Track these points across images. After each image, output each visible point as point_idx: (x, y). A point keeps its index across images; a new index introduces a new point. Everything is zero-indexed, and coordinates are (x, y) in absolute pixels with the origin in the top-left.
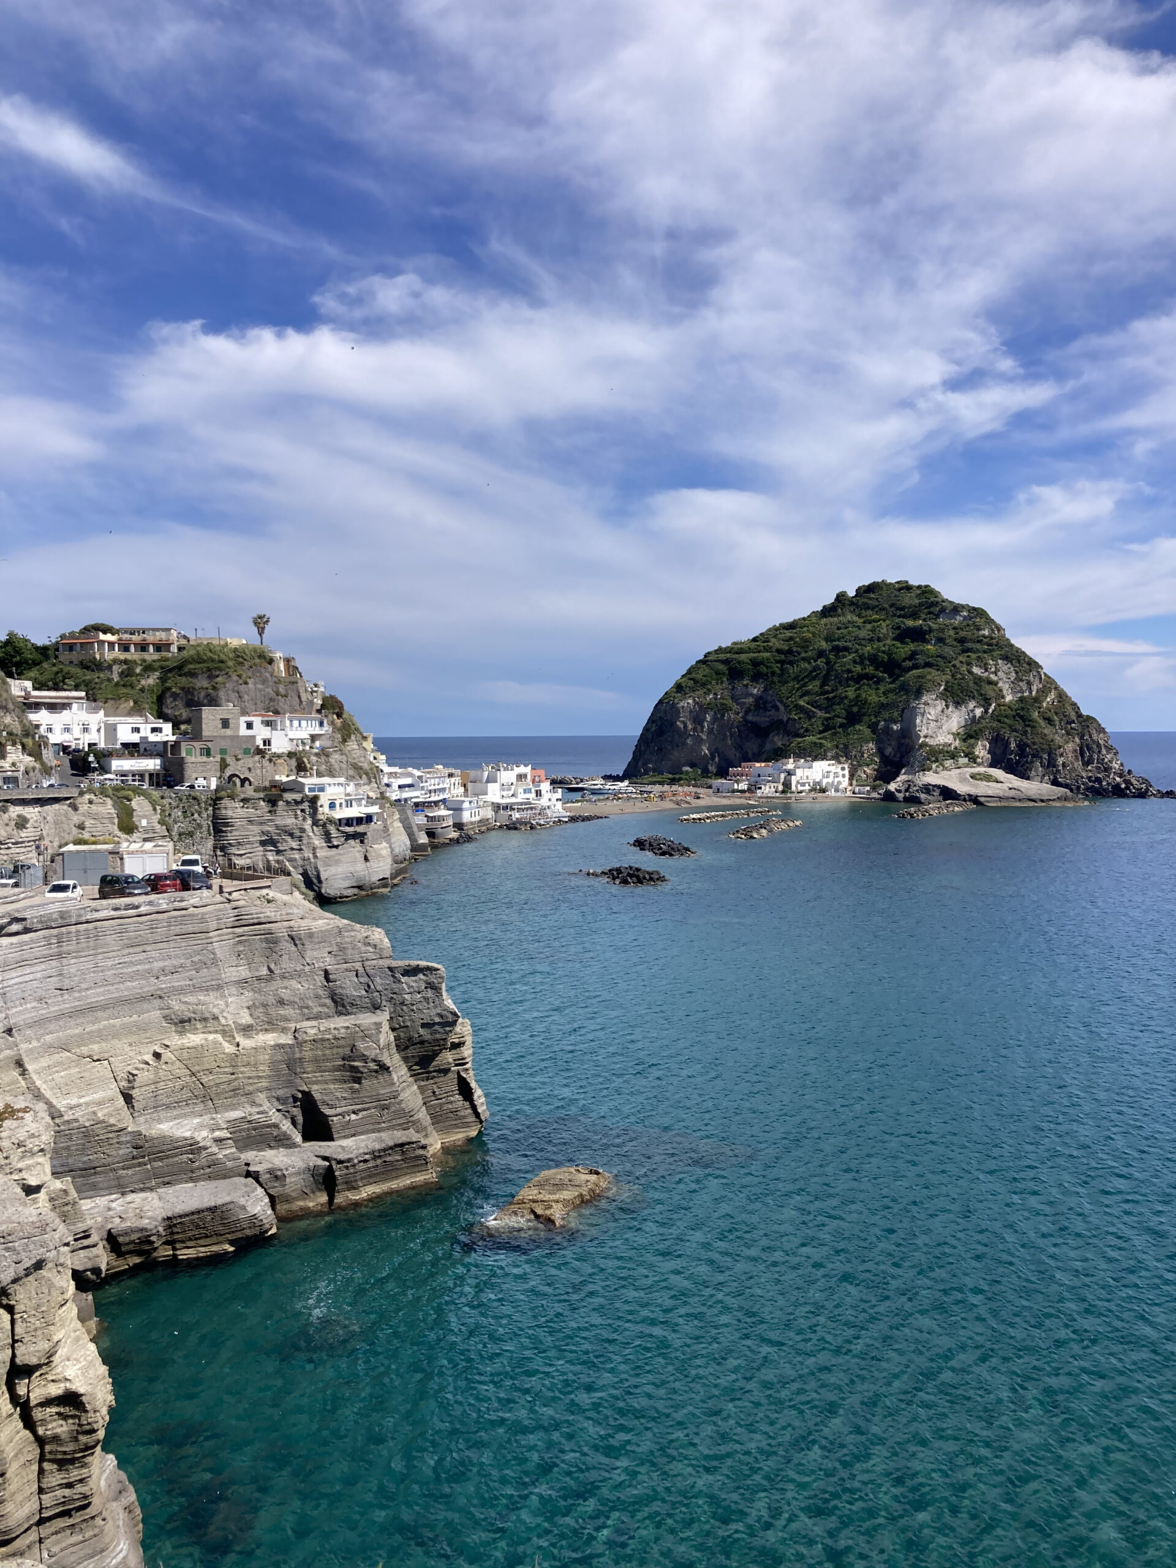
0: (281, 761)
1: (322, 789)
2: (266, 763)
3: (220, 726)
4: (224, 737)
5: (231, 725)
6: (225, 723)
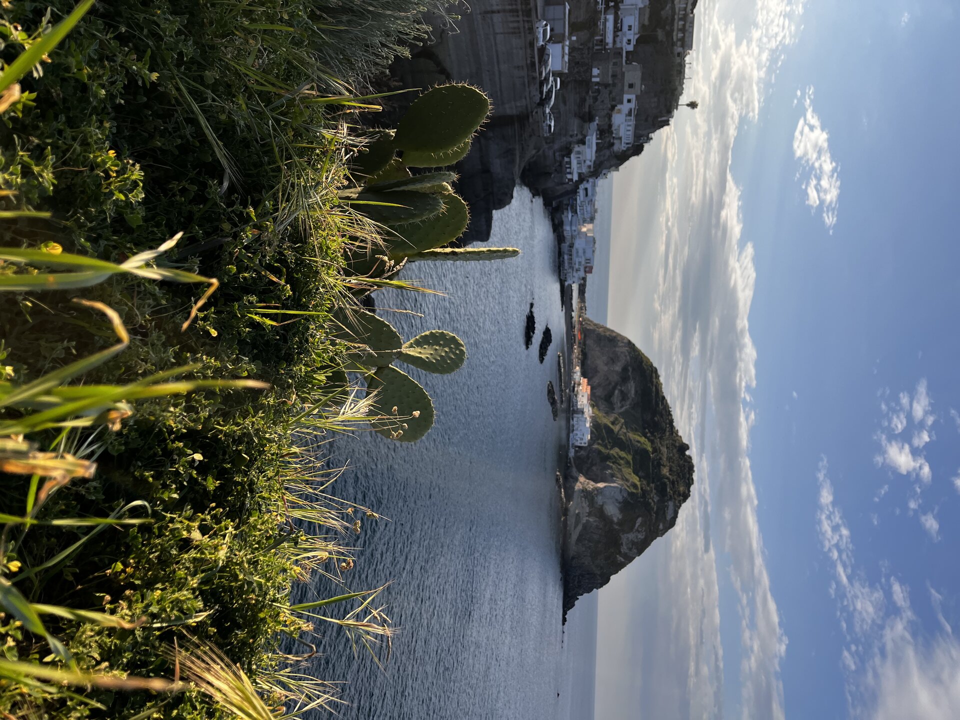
0: (607, 119)
1: (589, 147)
2: (606, 112)
3: (630, 82)
4: (623, 85)
5: (630, 89)
6: (631, 86)
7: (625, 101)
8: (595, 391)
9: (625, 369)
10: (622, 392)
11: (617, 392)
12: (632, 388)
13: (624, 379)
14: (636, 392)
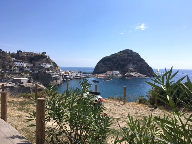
7: (42, 66)
8: (108, 70)
9: (104, 64)
10: (109, 65)
12: (108, 62)
13: (106, 64)
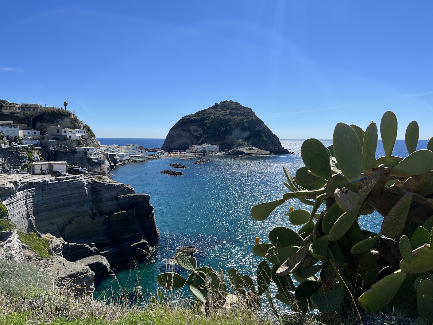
0: (74, 142)
2: (70, 142)
3: (57, 132)
4: (58, 135)
5: (60, 132)
7: (65, 134)
8: (194, 143)
9: (184, 131)
10: (194, 131)
11: (194, 134)
12: (192, 128)
13: (189, 131)
14: (194, 125)
